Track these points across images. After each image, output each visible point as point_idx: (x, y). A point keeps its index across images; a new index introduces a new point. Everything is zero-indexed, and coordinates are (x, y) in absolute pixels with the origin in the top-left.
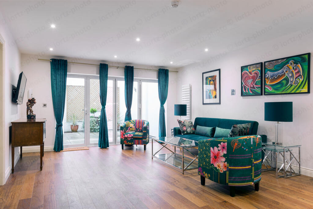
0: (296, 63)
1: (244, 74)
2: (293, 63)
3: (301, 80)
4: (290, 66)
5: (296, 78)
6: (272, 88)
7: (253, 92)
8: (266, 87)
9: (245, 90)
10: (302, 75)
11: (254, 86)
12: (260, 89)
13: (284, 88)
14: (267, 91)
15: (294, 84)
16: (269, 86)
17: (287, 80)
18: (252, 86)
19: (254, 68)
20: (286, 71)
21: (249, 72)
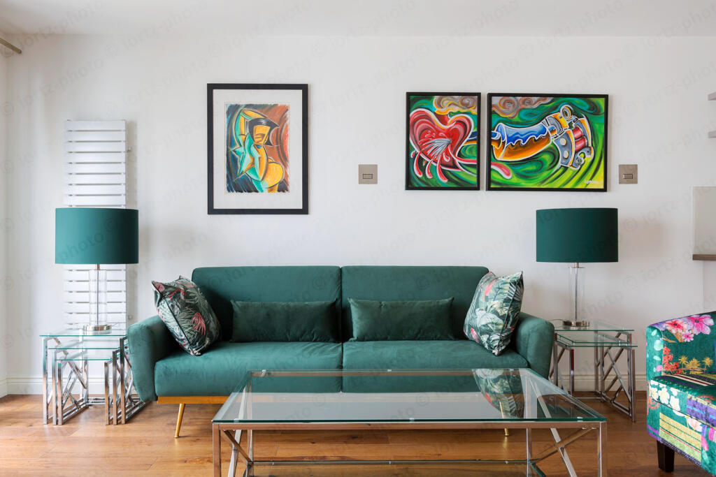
0: (576, 113)
1: (417, 119)
2: (569, 113)
3: (589, 158)
4: (561, 117)
5: (576, 152)
6: (511, 171)
7: (450, 180)
8: (492, 167)
9: (422, 169)
10: (590, 145)
11: (453, 161)
12: (475, 171)
13: (545, 174)
14: (497, 180)
15: (572, 166)
16: (504, 164)
17: (554, 153)
18: (447, 160)
19: (453, 104)
20: (552, 131)
21: (435, 114)
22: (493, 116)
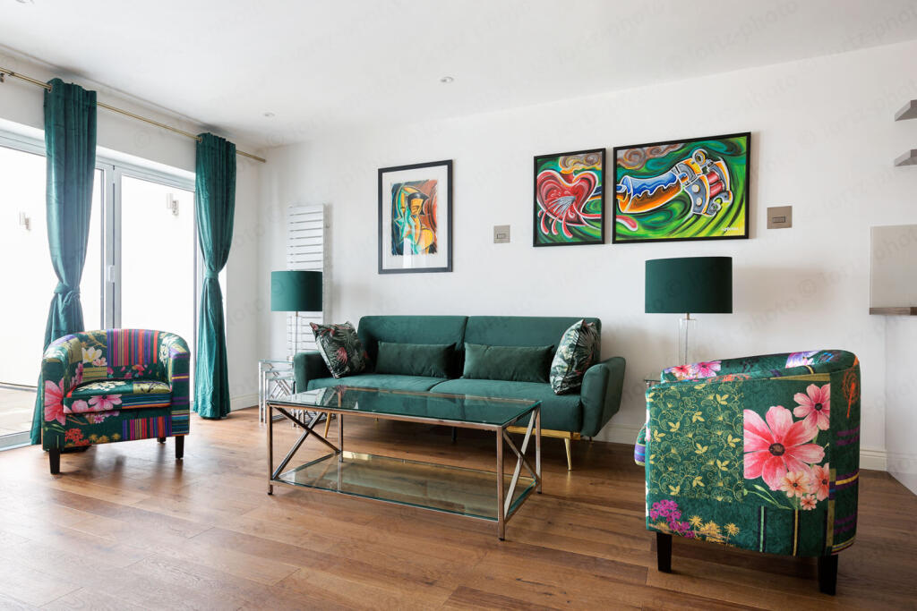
0: (712, 156)
1: (544, 180)
2: (703, 157)
3: (727, 203)
4: (693, 163)
5: (711, 198)
6: (637, 223)
7: (575, 235)
8: (618, 220)
9: (548, 227)
10: (728, 189)
11: (578, 217)
12: (599, 225)
13: (675, 224)
14: (620, 233)
15: (706, 213)
16: (630, 217)
17: (685, 201)
18: (571, 217)
19: (578, 162)
20: (683, 178)
21: (561, 174)
22: (619, 170)
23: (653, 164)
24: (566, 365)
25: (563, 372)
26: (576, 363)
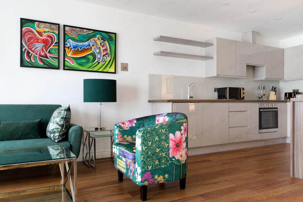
0: (103, 39)
1: (26, 32)
2: (100, 39)
3: (109, 59)
4: (97, 40)
5: (103, 56)
6: (75, 62)
7: (44, 63)
8: (66, 59)
9: (29, 57)
10: (109, 53)
11: (46, 54)
12: (57, 60)
13: (90, 64)
14: (68, 65)
15: (101, 61)
16: (71, 58)
17: (93, 55)
18: (43, 54)
19: (46, 27)
20: (93, 46)
21: (36, 31)
22: (66, 36)
23: (81, 37)
24: (60, 127)
25: (58, 131)
26: (65, 126)
